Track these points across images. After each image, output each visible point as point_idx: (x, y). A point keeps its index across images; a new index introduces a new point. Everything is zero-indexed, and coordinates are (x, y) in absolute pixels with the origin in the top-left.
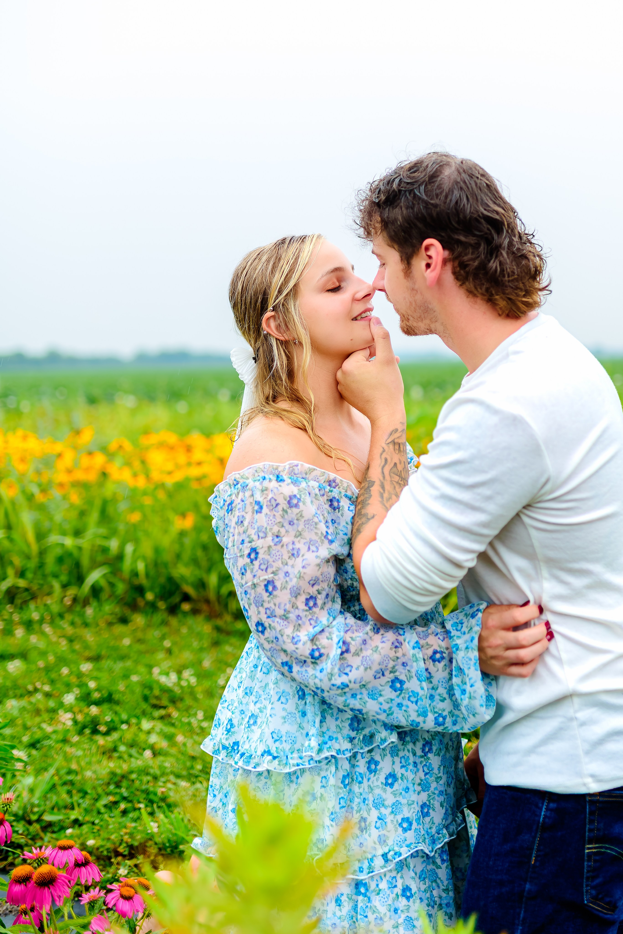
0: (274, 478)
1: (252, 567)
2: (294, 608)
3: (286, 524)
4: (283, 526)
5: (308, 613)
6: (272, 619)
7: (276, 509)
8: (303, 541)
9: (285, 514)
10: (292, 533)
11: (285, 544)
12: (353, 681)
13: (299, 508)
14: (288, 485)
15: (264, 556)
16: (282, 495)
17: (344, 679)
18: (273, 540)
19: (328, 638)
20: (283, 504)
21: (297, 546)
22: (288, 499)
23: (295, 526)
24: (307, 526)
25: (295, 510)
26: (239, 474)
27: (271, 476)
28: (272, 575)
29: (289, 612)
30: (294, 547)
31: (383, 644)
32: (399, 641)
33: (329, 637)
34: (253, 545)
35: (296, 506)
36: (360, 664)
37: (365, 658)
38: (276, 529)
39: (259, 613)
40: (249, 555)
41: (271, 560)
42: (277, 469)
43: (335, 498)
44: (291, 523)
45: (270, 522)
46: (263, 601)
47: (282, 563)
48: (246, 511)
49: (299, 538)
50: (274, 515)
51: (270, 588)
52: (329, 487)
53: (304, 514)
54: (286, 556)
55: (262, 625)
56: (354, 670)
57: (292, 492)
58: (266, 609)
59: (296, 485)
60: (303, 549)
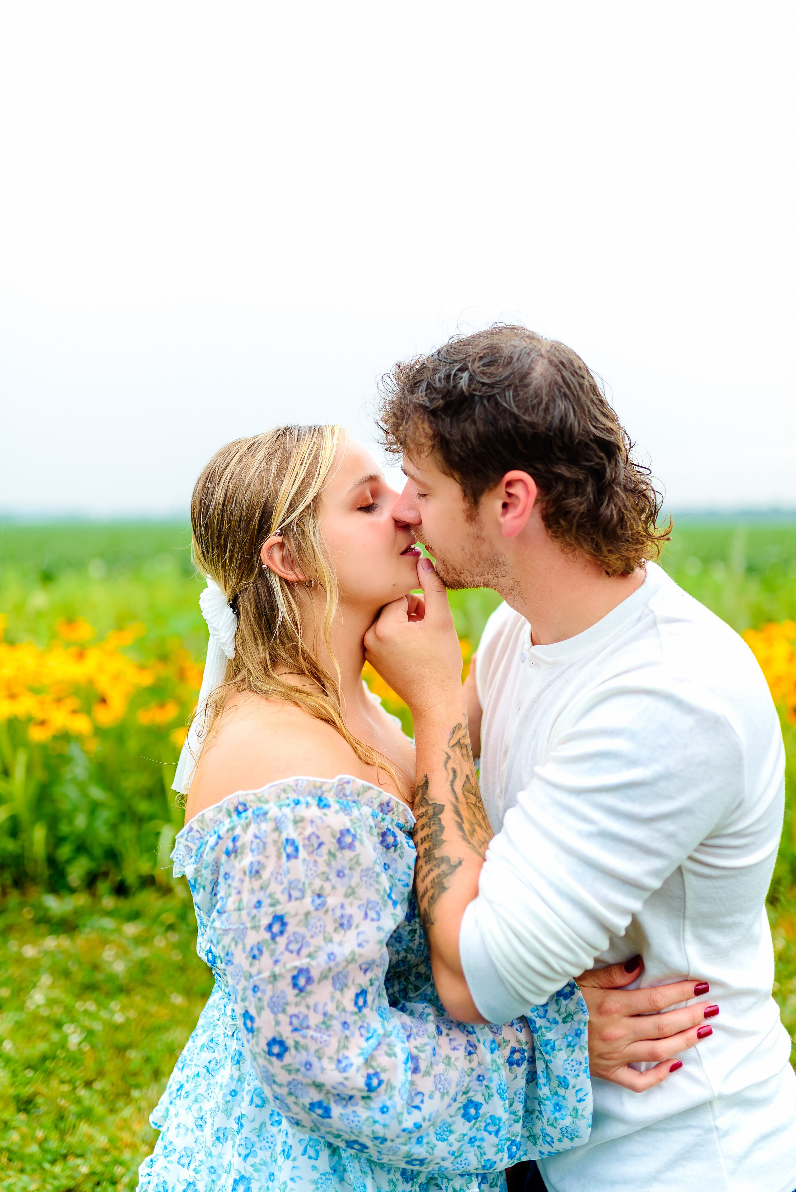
0: (313, 802)
1: (273, 946)
2: (340, 1009)
3: (333, 876)
4: (328, 879)
5: (356, 1017)
6: (301, 1032)
7: (319, 851)
8: (357, 903)
9: (332, 859)
10: (341, 890)
11: (331, 908)
12: (427, 1117)
13: (354, 851)
14: (337, 812)
15: (296, 929)
16: (329, 830)
17: (416, 1117)
18: (313, 901)
19: (389, 1055)
20: (330, 844)
21: (348, 911)
22: (338, 836)
23: (346, 879)
24: (364, 879)
25: (348, 854)
26: (255, 794)
27: (309, 799)
28: (307, 960)
29: (331, 1017)
30: (344, 912)
31: (456, 1051)
32: (472, 1043)
33: (390, 1052)
34: (279, 910)
35: (351, 846)
36: (433, 1089)
37: (438, 1077)
38: (317, 883)
39: (277, 1023)
40: (270, 927)
41: (308, 935)
42: (320, 788)
43: (389, 829)
44: (340, 874)
45: (309, 873)
46: (287, 1004)
47: (325, 939)
48: (267, 853)
49: (351, 898)
50: (316, 862)
51: (302, 981)
52: (381, 814)
53: (362, 859)
54: (330, 928)
55: (281, 1043)
56: (426, 1098)
57: (344, 825)
58: (291, 1017)
59: (346, 812)
60: (358, 915)
